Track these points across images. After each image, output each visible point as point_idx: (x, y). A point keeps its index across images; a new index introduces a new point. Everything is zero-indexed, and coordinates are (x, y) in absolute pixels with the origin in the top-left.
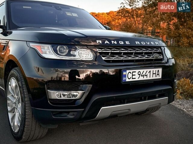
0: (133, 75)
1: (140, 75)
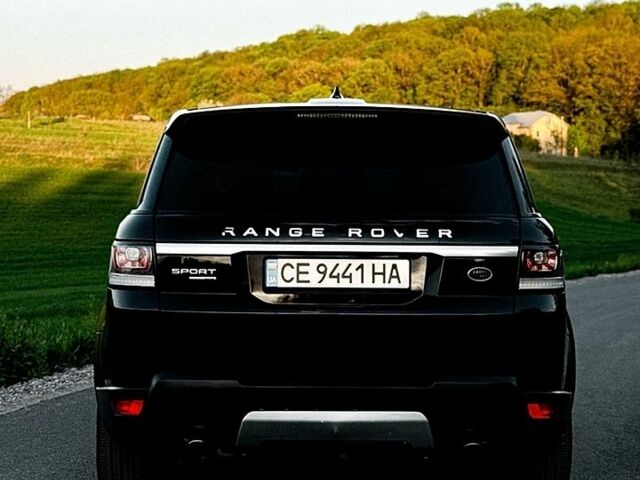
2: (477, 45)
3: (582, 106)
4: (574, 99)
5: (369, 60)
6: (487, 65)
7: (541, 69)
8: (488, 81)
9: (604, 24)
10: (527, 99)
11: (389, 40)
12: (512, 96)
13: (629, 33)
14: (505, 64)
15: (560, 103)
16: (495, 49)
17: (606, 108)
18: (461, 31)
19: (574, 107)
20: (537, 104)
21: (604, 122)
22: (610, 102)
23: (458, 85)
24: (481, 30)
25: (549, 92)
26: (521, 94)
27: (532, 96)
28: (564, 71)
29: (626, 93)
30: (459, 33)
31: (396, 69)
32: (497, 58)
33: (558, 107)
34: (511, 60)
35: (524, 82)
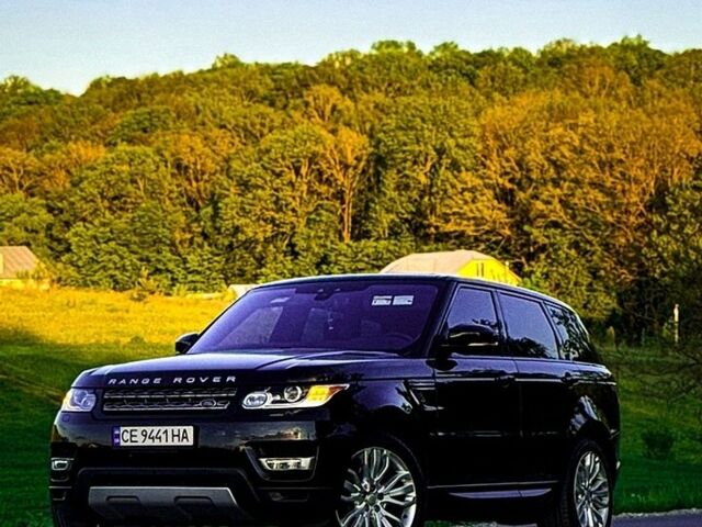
0: (132, 436)
1: (145, 436)
2: (337, 121)
3: (542, 240)
4: (526, 228)
5: (123, 147)
6: (358, 159)
7: (463, 168)
8: (361, 192)
9: (578, 85)
10: (437, 228)
11: (161, 108)
12: (406, 220)
13: (625, 104)
14: (393, 159)
15: (500, 235)
16: (372, 129)
17: (588, 247)
18: (305, 93)
19: (527, 244)
20: (456, 238)
21: (585, 273)
22: (595, 235)
23: (301, 198)
24: (343, 93)
25: (478, 215)
26: (426, 218)
27: (447, 221)
28: (507, 173)
29: (624, 218)
30: (301, 96)
31: (178, 166)
32: (377, 147)
33: (497, 243)
34: (404, 152)
35: (431, 194)
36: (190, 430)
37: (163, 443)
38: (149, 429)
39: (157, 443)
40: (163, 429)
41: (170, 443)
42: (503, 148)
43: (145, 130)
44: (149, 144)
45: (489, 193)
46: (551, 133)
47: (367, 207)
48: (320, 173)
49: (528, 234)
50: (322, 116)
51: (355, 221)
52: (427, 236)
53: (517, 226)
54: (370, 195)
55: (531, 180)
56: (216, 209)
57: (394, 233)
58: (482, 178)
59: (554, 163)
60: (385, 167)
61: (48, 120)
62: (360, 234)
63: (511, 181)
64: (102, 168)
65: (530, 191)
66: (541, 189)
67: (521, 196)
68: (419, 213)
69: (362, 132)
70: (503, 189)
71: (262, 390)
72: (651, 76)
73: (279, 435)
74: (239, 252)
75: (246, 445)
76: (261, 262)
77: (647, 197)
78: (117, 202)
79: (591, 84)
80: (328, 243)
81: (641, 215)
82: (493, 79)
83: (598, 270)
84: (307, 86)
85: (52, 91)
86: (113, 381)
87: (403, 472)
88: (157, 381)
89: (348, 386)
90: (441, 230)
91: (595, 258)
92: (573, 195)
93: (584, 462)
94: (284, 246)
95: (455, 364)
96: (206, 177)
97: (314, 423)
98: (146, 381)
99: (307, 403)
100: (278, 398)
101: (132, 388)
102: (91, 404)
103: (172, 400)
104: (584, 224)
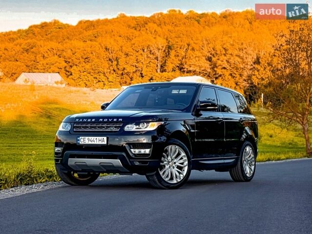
0: (84, 140)
1: (89, 140)
2: (156, 35)
3: (220, 73)
4: (215, 69)
5: (89, 42)
6: (163, 47)
7: (196, 50)
8: (163, 57)
9: (232, 24)
10: (187, 69)
11: (101, 30)
12: (178, 66)
13: (247, 30)
14: (174, 47)
15: (207, 71)
16: (167, 38)
17: (235, 75)
18: (146, 26)
19: (215, 74)
20: (193, 72)
21: (234, 83)
22: (237, 71)
23: (145, 59)
24: (158, 26)
25: (200, 65)
26: (184, 65)
27: (190, 67)
28: (209, 52)
29: (246, 66)
30: (145, 27)
31: (106, 49)
32: (168, 43)
33: (206, 74)
34: (177, 45)
35: (185, 58)
36: (105, 138)
37: (95, 143)
38: (90, 138)
39: (93, 143)
40: (95, 138)
41: (98, 143)
42: (209, 44)
43: (96, 37)
44: (97, 42)
45: (204, 58)
46: (224, 39)
47: (165, 62)
48: (151, 51)
49: (216, 71)
50: (151, 33)
51: (161, 67)
52: (184, 71)
53: (213, 68)
54: (166, 58)
55: (217, 54)
56: (118, 62)
57: (174, 70)
58: (201, 53)
59: (224, 49)
60: (171, 49)
61: (65, 34)
62: (163, 70)
63: (211, 54)
64: (82, 49)
65: (217, 58)
66: (220, 57)
67: (214, 59)
68: (182, 64)
69: (164, 38)
70: (208, 57)
71: (132, 124)
72: (255, 21)
73: (138, 140)
74: (125, 76)
75: (126, 144)
76: (132, 79)
77: (254, 60)
78: (87, 59)
79: (236, 24)
80: (153, 73)
81: (252, 65)
82: (205, 22)
83: (237, 82)
84: (147, 24)
85: (67, 24)
86: (77, 120)
87: (183, 154)
88: (93, 120)
89: (163, 123)
90: (188, 70)
91: (237, 79)
92: (230, 59)
93: (246, 150)
94: (139, 74)
95: (201, 115)
96: (114, 52)
97: (151, 137)
98: (89, 120)
99: (149, 129)
100: (138, 127)
101: (84, 123)
102: (69, 128)
103: (98, 127)
104: (233, 68)
